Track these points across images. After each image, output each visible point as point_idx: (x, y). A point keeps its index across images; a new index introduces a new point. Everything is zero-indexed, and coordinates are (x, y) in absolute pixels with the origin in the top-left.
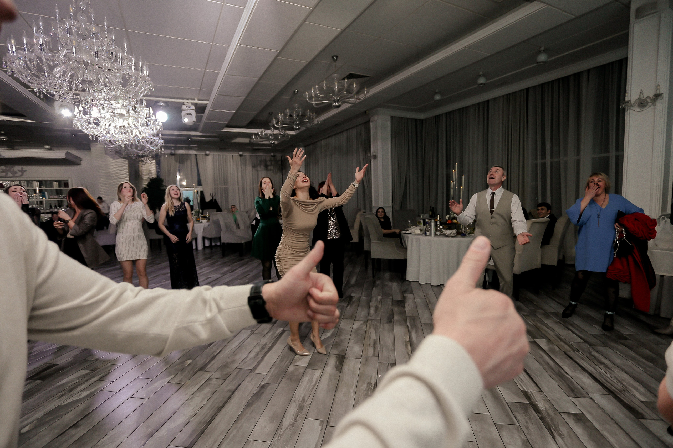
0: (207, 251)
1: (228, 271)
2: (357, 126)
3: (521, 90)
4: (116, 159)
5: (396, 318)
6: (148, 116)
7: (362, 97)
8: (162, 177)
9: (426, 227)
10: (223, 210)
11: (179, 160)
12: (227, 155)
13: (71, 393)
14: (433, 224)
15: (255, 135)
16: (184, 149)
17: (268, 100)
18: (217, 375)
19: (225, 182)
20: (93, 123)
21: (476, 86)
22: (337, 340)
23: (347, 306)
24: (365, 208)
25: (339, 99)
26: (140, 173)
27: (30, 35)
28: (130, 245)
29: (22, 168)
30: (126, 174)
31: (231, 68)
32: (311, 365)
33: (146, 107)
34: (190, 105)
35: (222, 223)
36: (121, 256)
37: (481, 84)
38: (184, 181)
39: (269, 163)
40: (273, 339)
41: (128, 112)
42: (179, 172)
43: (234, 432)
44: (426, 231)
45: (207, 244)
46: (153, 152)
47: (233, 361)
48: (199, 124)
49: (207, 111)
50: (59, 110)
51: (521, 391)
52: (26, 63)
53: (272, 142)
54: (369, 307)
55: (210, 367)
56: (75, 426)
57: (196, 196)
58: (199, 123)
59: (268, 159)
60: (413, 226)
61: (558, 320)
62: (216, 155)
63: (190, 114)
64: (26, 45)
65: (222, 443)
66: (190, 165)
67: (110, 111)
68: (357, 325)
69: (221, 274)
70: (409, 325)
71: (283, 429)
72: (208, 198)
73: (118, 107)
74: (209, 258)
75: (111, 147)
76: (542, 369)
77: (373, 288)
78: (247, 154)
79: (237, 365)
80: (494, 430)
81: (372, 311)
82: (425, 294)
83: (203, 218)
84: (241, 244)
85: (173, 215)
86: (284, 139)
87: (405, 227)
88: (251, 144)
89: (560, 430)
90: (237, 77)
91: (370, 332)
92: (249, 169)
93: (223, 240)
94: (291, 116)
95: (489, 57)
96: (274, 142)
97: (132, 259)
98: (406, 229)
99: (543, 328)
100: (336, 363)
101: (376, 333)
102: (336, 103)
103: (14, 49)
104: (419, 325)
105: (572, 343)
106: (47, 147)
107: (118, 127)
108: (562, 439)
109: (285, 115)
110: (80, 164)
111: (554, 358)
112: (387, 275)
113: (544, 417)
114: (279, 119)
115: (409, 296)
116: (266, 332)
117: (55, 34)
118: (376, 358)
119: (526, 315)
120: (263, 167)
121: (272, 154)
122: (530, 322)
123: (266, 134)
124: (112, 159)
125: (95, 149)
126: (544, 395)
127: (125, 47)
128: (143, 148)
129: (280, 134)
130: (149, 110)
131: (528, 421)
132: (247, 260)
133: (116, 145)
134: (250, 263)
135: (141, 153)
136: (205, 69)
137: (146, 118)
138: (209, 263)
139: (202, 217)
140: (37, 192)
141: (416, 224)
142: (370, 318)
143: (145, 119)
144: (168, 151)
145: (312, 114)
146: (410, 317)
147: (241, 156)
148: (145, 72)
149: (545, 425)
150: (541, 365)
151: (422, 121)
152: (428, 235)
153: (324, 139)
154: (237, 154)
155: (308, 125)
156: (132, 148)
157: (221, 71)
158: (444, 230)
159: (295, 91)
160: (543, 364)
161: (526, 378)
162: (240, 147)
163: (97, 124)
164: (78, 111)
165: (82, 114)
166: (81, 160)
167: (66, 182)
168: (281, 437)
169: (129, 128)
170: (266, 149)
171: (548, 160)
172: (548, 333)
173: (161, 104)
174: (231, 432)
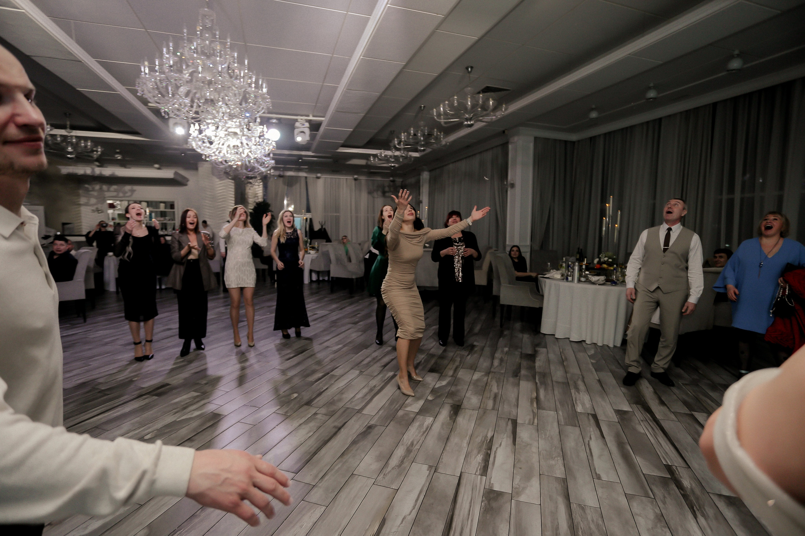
0: (314, 286)
1: (337, 308)
2: (492, 148)
4: (223, 180)
5: (523, 372)
6: (261, 134)
7: (499, 114)
8: (269, 201)
9: (569, 271)
10: (332, 241)
11: (288, 183)
12: (340, 178)
13: (185, 411)
14: (576, 268)
15: (373, 157)
16: (293, 170)
17: (390, 117)
18: (323, 411)
19: (337, 209)
20: (207, 143)
21: (644, 101)
22: (453, 389)
23: (468, 355)
24: (497, 246)
25: (472, 117)
26: (246, 196)
27: (161, 56)
28: (238, 272)
29: (132, 188)
30: (231, 197)
31: (351, 83)
32: (423, 411)
33: (260, 125)
34: (304, 122)
35: (332, 255)
36: (230, 283)
37: (651, 98)
39: (387, 189)
40: (383, 382)
41: (242, 130)
42: (287, 197)
43: (339, 465)
44: (568, 275)
45: (314, 277)
46: (263, 173)
47: (340, 400)
49: (322, 129)
50: (173, 128)
51: (664, 464)
52: (156, 84)
53: (393, 165)
54: (493, 358)
55: (316, 403)
57: (304, 225)
58: (312, 142)
59: (386, 184)
60: (553, 269)
62: (328, 178)
63: (303, 132)
64: (157, 67)
65: (327, 473)
66: (299, 188)
67: (224, 129)
68: (477, 376)
69: (329, 311)
70: (537, 381)
71: (389, 469)
72: (317, 227)
73: (233, 125)
74: (317, 293)
75: (221, 167)
77: (500, 338)
78: (363, 178)
79: (344, 404)
80: (624, 501)
81: (496, 363)
82: (561, 350)
83: (311, 249)
84: (352, 279)
85: (284, 242)
86: (406, 161)
87: (544, 270)
88: (367, 166)
89: (705, 510)
90: (357, 91)
91: (491, 385)
92: (364, 196)
93: (332, 275)
94: (415, 135)
95: (661, 65)
96: (395, 165)
97: (240, 286)
98: (544, 273)
100: (450, 412)
101: (498, 386)
102: (467, 122)
103: (147, 71)
104: (550, 382)
106: (157, 166)
107: (231, 146)
108: (706, 519)
109: (409, 134)
110: (186, 185)
112: (518, 325)
113: (688, 494)
114: (401, 139)
115: (542, 350)
116: (376, 374)
117: (182, 54)
118: (495, 412)
119: (686, 384)
120: (380, 193)
121: (391, 179)
122: (689, 393)
123: (386, 156)
124: (218, 180)
125: (203, 168)
126: (692, 472)
127: (246, 64)
128: (253, 169)
129: (402, 156)
130: (263, 129)
131: (666, 496)
132: (358, 298)
133: (227, 165)
134: (360, 302)
135: (250, 174)
136: (323, 83)
137: (260, 137)
138: (317, 298)
139: (310, 247)
141: (557, 267)
142: (492, 370)
143: (258, 138)
144: (277, 173)
145: (440, 133)
146: (540, 373)
147: (356, 179)
148: (264, 89)
149: (687, 502)
151: (573, 143)
152: (570, 281)
153: (453, 163)
154: (352, 178)
155: (435, 146)
156: (242, 168)
157: (340, 84)
158: (590, 276)
159: (421, 107)
161: (672, 452)
162: (355, 170)
163: (211, 143)
164: (194, 130)
165: (198, 133)
166: (188, 180)
167: (172, 203)
168: (386, 475)
169: (242, 148)
170: (384, 172)
171: (737, 196)
172: (712, 407)
173: (274, 121)
174: (337, 465)
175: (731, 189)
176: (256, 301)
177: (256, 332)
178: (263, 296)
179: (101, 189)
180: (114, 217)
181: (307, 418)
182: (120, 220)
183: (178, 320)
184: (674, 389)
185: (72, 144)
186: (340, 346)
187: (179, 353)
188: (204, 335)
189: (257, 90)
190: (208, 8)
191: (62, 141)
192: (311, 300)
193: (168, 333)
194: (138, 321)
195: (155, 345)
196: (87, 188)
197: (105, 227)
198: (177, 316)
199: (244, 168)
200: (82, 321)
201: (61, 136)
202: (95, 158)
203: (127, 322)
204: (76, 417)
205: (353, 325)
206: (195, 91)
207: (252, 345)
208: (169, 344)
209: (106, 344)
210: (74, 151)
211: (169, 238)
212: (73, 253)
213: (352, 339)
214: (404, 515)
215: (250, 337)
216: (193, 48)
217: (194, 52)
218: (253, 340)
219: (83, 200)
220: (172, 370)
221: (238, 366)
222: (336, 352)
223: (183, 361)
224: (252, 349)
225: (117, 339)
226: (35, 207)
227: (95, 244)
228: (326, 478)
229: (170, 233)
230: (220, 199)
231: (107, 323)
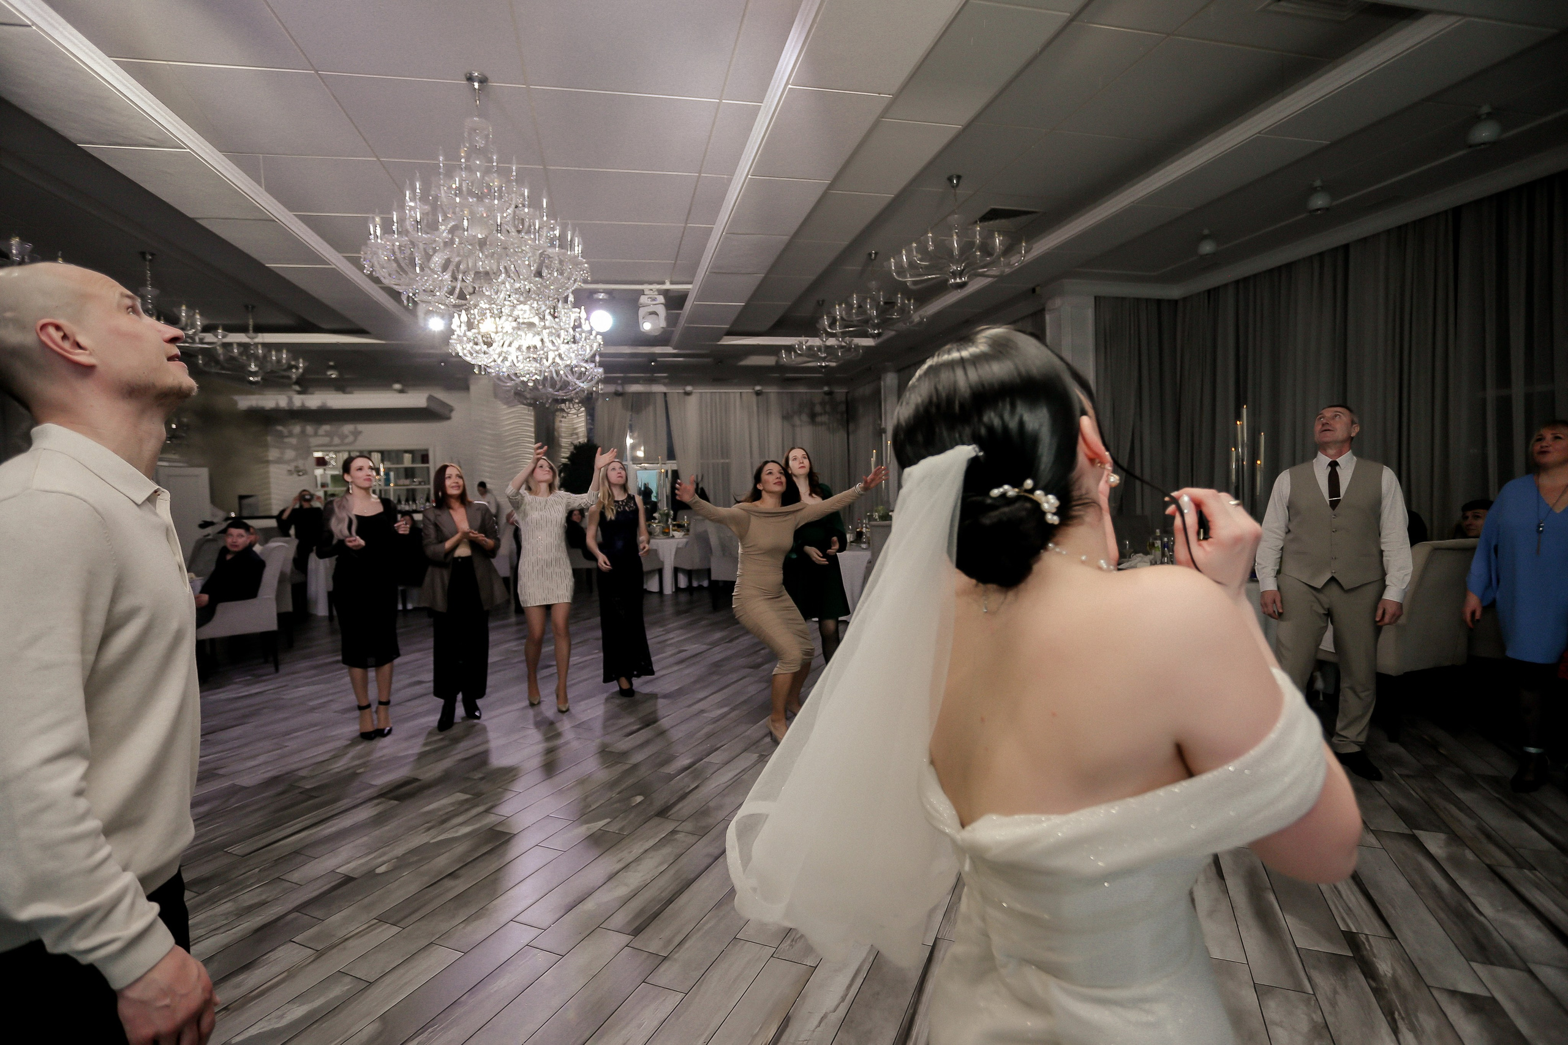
0: (683, 598)
1: (722, 639)
3: (1437, 215)
4: (515, 407)
6: (576, 324)
7: (1016, 261)
8: (597, 439)
9: (1164, 555)
11: (632, 406)
12: (729, 393)
13: (444, 826)
15: (785, 350)
16: (641, 382)
17: (812, 278)
18: (688, 826)
19: (725, 452)
20: (482, 345)
21: (1305, 215)
25: (963, 270)
26: (556, 433)
27: (402, 206)
28: (541, 576)
29: (356, 428)
30: (530, 437)
31: (735, 221)
33: (575, 308)
34: (655, 295)
35: (714, 541)
36: (527, 597)
37: (1318, 210)
38: (640, 450)
39: (818, 409)
41: (543, 319)
42: (631, 431)
45: (683, 582)
46: (583, 391)
47: (720, 807)
48: (673, 331)
49: (688, 306)
50: (425, 320)
51: (1342, 931)
52: (394, 253)
53: (823, 364)
55: (678, 811)
56: (452, 875)
57: (662, 482)
58: (672, 329)
59: (817, 399)
60: (1136, 552)
61: (1497, 796)
62: (706, 393)
63: (655, 313)
64: (396, 224)
65: (688, 936)
66: (653, 415)
67: (510, 319)
69: (708, 644)
73: (525, 312)
74: (686, 611)
75: (509, 384)
76: (1414, 894)
78: (772, 391)
80: (1249, 997)
83: (676, 528)
86: (850, 356)
88: (779, 368)
89: (1418, 1019)
90: (747, 236)
92: (775, 424)
94: (860, 307)
95: (1327, 147)
96: (827, 364)
97: (545, 603)
99: (1445, 808)
102: (955, 279)
103: (378, 232)
105: (1521, 851)
106: (397, 386)
107: (524, 348)
108: (1417, 1037)
109: (850, 306)
110: (449, 418)
111: (1454, 874)
113: (1385, 989)
114: (835, 316)
117: (436, 199)
119: (1408, 776)
120: (805, 418)
121: (826, 389)
122: (1412, 792)
123: (810, 348)
124: (505, 407)
125: (477, 388)
126: (1400, 948)
127: (545, 206)
128: (566, 385)
129: (842, 347)
130: (580, 313)
131: (1340, 990)
133: (518, 381)
135: (560, 395)
136: (686, 223)
137: (574, 328)
139: (674, 525)
140: (382, 473)
143: (571, 331)
144: (611, 388)
145: (905, 303)
147: (758, 394)
148: (576, 248)
149: (1381, 1004)
150: (1413, 885)
151: (1175, 303)
154: (751, 391)
155: (901, 326)
156: (544, 386)
157: (716, 224)
159: (870, 254)
160: (1419, 885)
161: (1362, 908)
162: (757, 375)
163: (489, 344)
164: (458, 322)
165: (466, 328)
166: (451, 410)
167: (425, 453)
168: (796, 941)
169: (543, 350)
170: (812, 377)
171: (1518, 390)
172: (1459, 821)
173: (601, 296)
174: (707, 922)
175: (1504, 378)
176: (572, 628)
177: (574, 685)
178: (589, 618)
179: (303, 432)
180: (324, 481)
181: (657, 840)
182: (335, 487)
183: (432, 667)
184: (1381, 786)
185: (256, 357)
186: (725, 709)
187: (436, 724)
188: (482, 693)
189: (563, 250)
190: (479, 116)
191: (241, 354)
192: (676, 624)
193: (418, 689)
194: (364, 666)
195: (394, 711)
196: (281, 432)
197: (309, 501)
198: (430, 659)
199: (548, 384)
200: (272, 669)
201: (240, 345)
202: (294, 380)
203: (346, 670)
204: (264, 835)
205: (752, 670)
206: (457, 259)
207: (564, 709)
208: (420, 710)
209: (313, 709)
210: (260, 369)
211: (418, 517)
212: (257, 548)
213: (749, 695)
214: (824, 1012)
215: (562, 695)
216: (454, 186)
217: (456, 195)
218: (566, 700)
219: (273, 454)
220: (422, 756)
221: (541, 747)
222: (716, 720)
223: (442, 739)
224: (565, 717)
225: (331, 701)
226: (192, 469)
227: (292, 531)
228: (687, 945)
229: (420, 507)
230: (510, 441)
231: (313, 672)
